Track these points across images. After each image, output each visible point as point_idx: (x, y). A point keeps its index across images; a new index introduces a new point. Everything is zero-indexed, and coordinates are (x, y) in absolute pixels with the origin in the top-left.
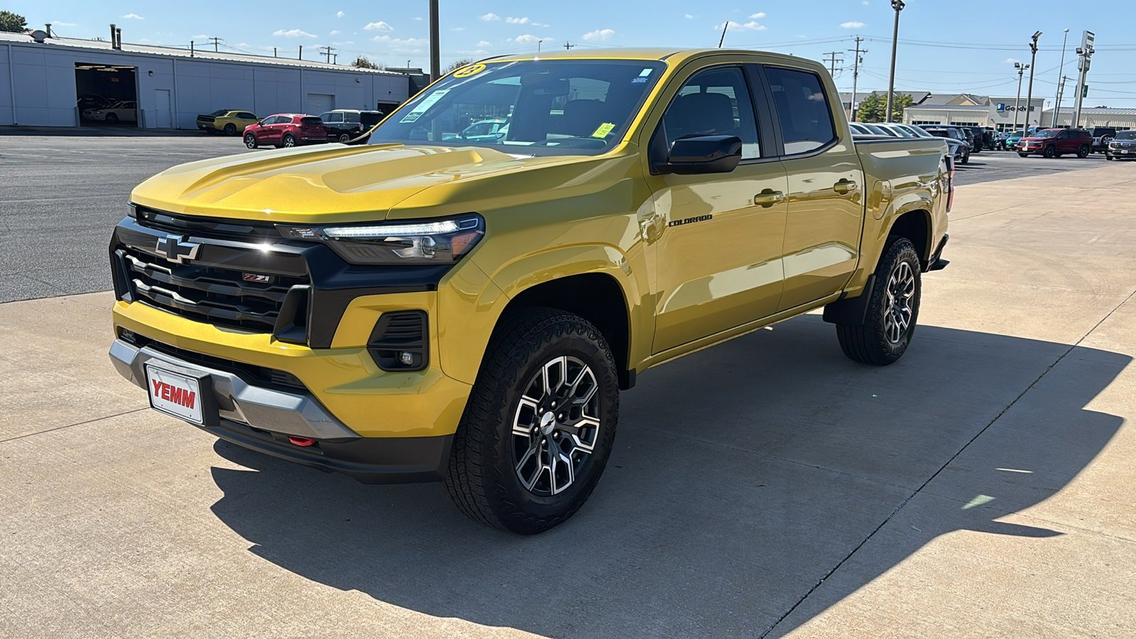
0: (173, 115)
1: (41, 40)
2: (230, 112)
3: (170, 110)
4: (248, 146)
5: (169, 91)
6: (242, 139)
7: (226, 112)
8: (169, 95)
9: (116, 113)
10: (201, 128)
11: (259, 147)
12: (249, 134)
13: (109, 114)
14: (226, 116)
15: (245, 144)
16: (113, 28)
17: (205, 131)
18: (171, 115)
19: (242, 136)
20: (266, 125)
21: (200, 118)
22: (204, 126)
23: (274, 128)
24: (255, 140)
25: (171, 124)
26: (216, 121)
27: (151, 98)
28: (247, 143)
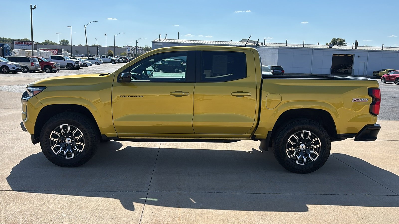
0: (365, 71)
1: (331, 47)
2: (386, 70)
3: (364, 69)
4: (382, 82)
5: (365, 62)
6: (380, 79)
7: (385, 70)
8: (365, 64)
9: (348, 70)
10: (374, 76)
11: (386, 83)
12: (383, 78)
13: (345, 71)
14: (384, 71)
15: (381, 82)
16: (356, 41)
17: (376, 77)
18: (364, 71)
19: (380, 78)
20: (390, 75)
21: (374, 72)
22: (375, 75)
23: (393, 76)
24: (385, 80)
25: (364, 74)
26: (380, 73)
27: (357, 65)
28: (382, 81)
